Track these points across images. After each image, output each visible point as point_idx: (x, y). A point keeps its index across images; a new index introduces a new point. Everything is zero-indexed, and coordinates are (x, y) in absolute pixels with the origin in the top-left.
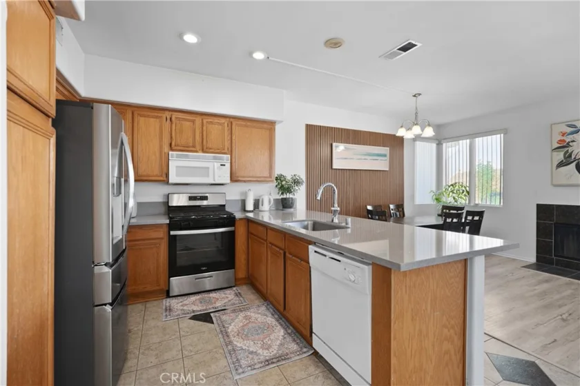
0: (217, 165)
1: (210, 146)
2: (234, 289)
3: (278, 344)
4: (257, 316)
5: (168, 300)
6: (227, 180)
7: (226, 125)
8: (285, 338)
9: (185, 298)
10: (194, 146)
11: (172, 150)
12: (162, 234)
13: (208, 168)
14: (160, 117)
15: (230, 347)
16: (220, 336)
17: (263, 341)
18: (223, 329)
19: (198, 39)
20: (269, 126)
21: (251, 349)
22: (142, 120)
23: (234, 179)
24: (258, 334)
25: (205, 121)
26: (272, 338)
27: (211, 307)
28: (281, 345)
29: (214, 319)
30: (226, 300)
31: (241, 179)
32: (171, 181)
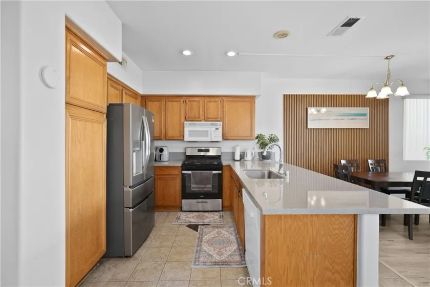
0: (213, 129)
1: (209, 117)
2: (221, 212)
3: (228, 254)
4: (226, 233)
5: (181, 212)
6: (220, 139)
7: (219, 102)
8: (235, 251)
9: (190, 213)
10: (199, 118)
11: (187, 121)
12: (177, 172)
13: (208, 131)
14: (179, 101)
15: (199, 248)
16: (197, 240)
17: (220, 250)
18: (201, 237)
19: (191, 52)
20: (251, 99)
21: (210, 253)
22: (170, 103)
23: (225, 138)
24: (220, 245)
25: (206, 101)
26: (227, 249)
27: (201, 221)
28: (231, 255)
29: (199, 229)
30: (212, 219)
31: (230, 138)
32: (185, 140)
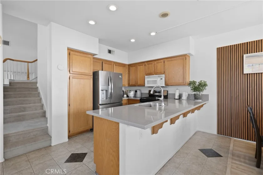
0: (159, 79)
1: (158, 72)
6: (164, 85)
7: (163, 62)
10: (152, 73)
11: (146, 75)
13: (156, 81)
14: (143, 65)
20: (183, 58)
22: (139, 67)
23: (167, 84)
31: (169, 84)
32: (145, 86)
